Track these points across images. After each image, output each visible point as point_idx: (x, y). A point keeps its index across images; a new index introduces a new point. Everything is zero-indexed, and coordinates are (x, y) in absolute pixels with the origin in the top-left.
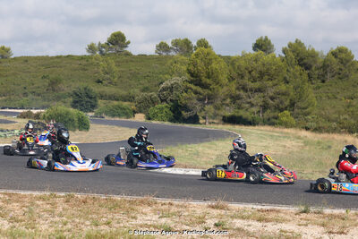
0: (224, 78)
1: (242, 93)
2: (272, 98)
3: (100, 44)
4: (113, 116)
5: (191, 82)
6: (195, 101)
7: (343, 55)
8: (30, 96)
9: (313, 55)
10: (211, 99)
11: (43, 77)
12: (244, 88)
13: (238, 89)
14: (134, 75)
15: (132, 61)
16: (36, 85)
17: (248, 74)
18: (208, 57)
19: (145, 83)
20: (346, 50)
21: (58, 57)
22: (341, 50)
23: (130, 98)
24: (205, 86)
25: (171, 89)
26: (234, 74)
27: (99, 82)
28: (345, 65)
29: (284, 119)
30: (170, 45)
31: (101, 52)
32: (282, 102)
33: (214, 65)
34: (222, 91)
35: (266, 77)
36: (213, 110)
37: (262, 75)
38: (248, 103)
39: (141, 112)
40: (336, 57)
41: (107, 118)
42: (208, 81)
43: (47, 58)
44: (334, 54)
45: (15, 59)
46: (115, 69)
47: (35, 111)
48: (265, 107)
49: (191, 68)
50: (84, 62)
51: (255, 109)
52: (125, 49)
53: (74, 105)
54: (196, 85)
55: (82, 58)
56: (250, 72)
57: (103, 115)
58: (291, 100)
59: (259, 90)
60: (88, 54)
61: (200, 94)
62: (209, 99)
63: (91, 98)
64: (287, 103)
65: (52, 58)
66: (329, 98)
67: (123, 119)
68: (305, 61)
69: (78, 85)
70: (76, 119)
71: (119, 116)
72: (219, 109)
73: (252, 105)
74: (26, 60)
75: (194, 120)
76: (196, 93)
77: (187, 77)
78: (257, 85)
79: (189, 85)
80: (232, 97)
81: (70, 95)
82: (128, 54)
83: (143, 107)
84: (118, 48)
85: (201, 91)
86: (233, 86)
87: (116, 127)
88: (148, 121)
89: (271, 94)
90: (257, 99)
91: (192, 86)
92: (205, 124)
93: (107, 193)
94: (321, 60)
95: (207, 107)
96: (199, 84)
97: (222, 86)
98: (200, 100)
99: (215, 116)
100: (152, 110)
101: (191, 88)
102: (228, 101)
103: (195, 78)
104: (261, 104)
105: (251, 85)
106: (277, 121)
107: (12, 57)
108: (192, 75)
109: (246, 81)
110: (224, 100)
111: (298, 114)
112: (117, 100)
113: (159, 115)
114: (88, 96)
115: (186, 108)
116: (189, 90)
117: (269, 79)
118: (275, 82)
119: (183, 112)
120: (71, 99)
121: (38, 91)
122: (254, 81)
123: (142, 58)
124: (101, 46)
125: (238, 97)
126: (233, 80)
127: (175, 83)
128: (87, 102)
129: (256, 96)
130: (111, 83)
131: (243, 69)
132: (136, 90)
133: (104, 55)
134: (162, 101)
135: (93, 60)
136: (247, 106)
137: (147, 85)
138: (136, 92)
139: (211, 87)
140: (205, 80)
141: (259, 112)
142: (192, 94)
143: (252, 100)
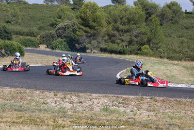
0: (104, 23)
1: (116, 32)
2: (136, 37)
5: (82, 24)
6: (84, 37)
7: (174, 8)
9: (155, 7)
12: (118, 30)
14: (32, 18)
15: (29, 8)
18: (94, 8)
20: (177, 4)
22: (173, 4)
24: (92, 28)
25: (64, 28)
26: (111, 20)
27: (8, 22)
28: (176, 14)
29: (145, 50)
32: (142, 40)
34: (103, 31)
35: (133, 22)
36: (96, 43)
37: (129, 21)
40: (170, 8)
42: (94, 24)
44: (169, 6)
46: (19, 13)
48: (130, 42)
49: (82, 15)
51: (124, 44)
54: (85, 26)
56: (121, 19)
58: (148, 38)
59: (127, 31)
62: (94, 36)
63: (8, 33)
64: (146, 40)
66: (166, 36)
68: (149, 11)
71: (29, 46)
73: (122, 41)
75: (83, 50)
77: (77, 21)
78: (126, 27)
79: (81, 26)
80: (108, 35)
82: (26, 3)
83: (47, 40)
85: (89, 31)
86: (110, 27)
87: (36, 55)
88: (54, 51)
89: (135, 34)
90: (126, 37)
91: (83, 28)
92: (90, 53)
94: (160, 10)
95: (93, 42)
96: (88, 26)
98: (88, 37)
100: (54, 43)
101: (82, 29)
102: (107, 37)
103: (85, 22)
104: (129, 40)
105: (122, 27)
106: (139, 52)
108: (83, 19)
109: (119, 24)
110: (104, 37)
111: (153, 47)
113: (60, 46)
114: (6, 32)
115: (77, 41)
116: (81, 30)
117: (133, 24)
118: (138, 25)
119: (77, 45)
122: (124, 24)
123: (36, 6)
125: (114, 36)
126: (110, 23)
127: (67, 25)
128: (5, 36)
129: (125, 35)
130: (16, 23)
131: (117, 16)
132: (34, 28)
133: (8, 3)
134: (58, 36)
135: (3, 7)
136: (119, 41)
137: (41, 25)
138: (35, 29)
139: (96, 28)
140: (92, 23)
141: (127, 46)
142: (83, 32)
143: (122, 37)
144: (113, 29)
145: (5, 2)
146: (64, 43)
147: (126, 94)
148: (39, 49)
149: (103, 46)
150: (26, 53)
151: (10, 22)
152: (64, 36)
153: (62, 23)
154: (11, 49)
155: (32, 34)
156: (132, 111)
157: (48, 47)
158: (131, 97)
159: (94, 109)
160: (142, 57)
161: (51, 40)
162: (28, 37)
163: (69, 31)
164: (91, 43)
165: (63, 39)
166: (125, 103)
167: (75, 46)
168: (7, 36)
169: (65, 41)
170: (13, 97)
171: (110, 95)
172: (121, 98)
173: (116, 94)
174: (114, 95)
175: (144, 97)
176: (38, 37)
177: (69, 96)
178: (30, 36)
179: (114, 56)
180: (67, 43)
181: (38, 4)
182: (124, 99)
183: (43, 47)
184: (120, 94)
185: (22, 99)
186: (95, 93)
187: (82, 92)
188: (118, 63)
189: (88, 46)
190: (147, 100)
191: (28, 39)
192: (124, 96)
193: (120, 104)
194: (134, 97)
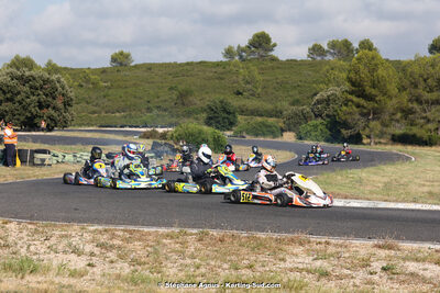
0: (393, 88)
1: (415, 105)
3: (239, 47)
4: (257, 135)
5: (351, 93)
6: (357, 117)
8: (155, 111)
10: (377, 113)
11: (171, 89)
12: (418, 100)
13: (410, 100)
14: (282, 85)
15: (278, 68)
16: (161, 98)
17: (422, 83)
18: (373, 62)
19: (295, 94)
21: (188, 64)
23: (277, 114)
24: (370, 98)
25: (327, 101)
26: (406, 82)
27: (239, 93)
30: (326, 48)
31: (241, 57)
33: (380, 71)
34: (391, 104)
36: (379, 127)
37: (439, 82)
38: (424, 118)
39: (290, 130)
41: (248, 138)
42: (374, 92)
43: (175, 65)
45: (136, 66)
46: (259, 78)
47: (160, 130)
49: (352, 75)
50: (220, 70)
51: (431, 126)
52: (271, 53)
53: (208, 122)
54: (359, 96)
55: (218, 64)
56: (425, 80)
57: (244, 134)
59: (437, 102)
60: (225, 60)
61: (363, 107)
62: (374, 114)
63: (229, 113)
65: (181, 65)
67: (268, 139)
69: (213, 98)
70: (211, 140)
71: (264, 135)
72: (387, 126)
73: (429, 121)
74: (149, 67)
75: (357, 139)
76: (358, 106)
77: (347, 86)
78: (434, 95)
79: (350, 97)
80: (403, 111)
81: (203, 110)
82: (274, 59)
83: (296, 124)
84: (262, 52)
85: (365, 104)
86: (405, 97)
88: (299, 142)
90: (433, 113)
91: (355, 99)
92: (370, 144)
93: (249, 229)
95: (372, 124)
96: (362, 95)
97: (390, 97)
98: (363, 115)
99: (382, 135)
100: (304, 127)
101: (352, 101)
102: (399, 115)
103: (358, 88)
105: (427, 96)
107: (132, 64)
108: (353, 84)
109: (420, 91)
110: (394, 114)
112: (261, 115)
113: (313, 134)
114: (225, 110)
115: (346, 125)
116: (350, 103)
119: (343, 131)
120: (205, 115)
121: (164, 105)
122: (431, 91)
123: (292, 63)
124: (241, 50)
125: (411, 111)
126: (405, 89)
127: (333, 94)
128: (224, 118)
129: (434, 109)
131: (417, 77)
132: (284, 103)
133: (244, 60)
134: (316, 116)
135: (232, 67)
136: (422, 121)
139: (377, 99)
140: (369, 90)
141: (437, 130)
142: (354, 108)
143: (428, 114)
145: (237, 58)
146: (320, 127)
148: (279, 140)
149: (399, 130)
151: (241, 94)
153: (323, 92)
157: (296, 136)
161: (302, 122)
163: (336, 107)
164: (369, 127)
167: (340, 132)
181: (295, 61)
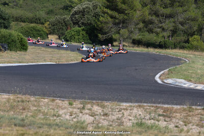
1: (154, 17)
2: (182, 24)
5: (107, 7)
6: (111, 25)
10: (125, 23)
12: (156, 14)
24: (121, 11)
27: (5, 4)
29: (195, 43)
32: (191, 28)
34: (136, 16)
35: (178, 4)
36: (127, 32)
37: (173, 2)
38: (160, 27)
42: (124, 7)
48: (174, 32)
51: (165, 34)
54: (112, 10)
58: (199, 25)
59: (170, 16)
62: (123, 23)
64: (195, 28)
71: (35, 37)
73: (163, 29)
75: (109, 41)
78: (168, 11)
79: (105, 10)
80: (144, 22)
83: (59, 29)
85: (117, 16)
86: (146, 11)
89: (181, 20)
90: (169, 24)
91: (109, 11)
95: (122, 31)
96: (115, 9)
98: (115, 24)
100: (68, 33)
101: (107, 13)
102: (141, 25)
104: (172, 28)
105: (163, 11)
106: (187, 45)
109: (158, 7)
110: (138, 24)
113: (77, 37)
114: (2, 17)
115: (101, 31)
116: (106, 15)
117: (179, 6)
118: (185, 8)
119: (100, 36)
122: (166, 7)
125: (151, 22)
126: (146, 5)
127: (87, 7)
129: (167, 21)
130: (16, 5)
132: (41, 12)
134: (74, 24)
136: (159, 30)
137: (51, 8)
138: (42, 14)
139: (126, 12)
140: (121, 6)
141: (169, 37)
142: (109, 18)
143: (163, 25)
144: (149, 14)
146: (84, 33)
147: (168, 104)
148: (47, 41)
149: (137, 36)
150: (29, 47)
151: (8, 4)
152: (83, 23)
153: (79, 6)
154: (10, 41)
155: (37, 21)
156: (176, 127)
157: (59, 38)
158: (175, 107)
159: (125, 124)
160: (191, 52)
161: (64, 28)
162: (32, 25)
163: (89, 16)
164: (119, 33)
165: (80, 27)
166: (167, 115)
167: (97, 36)
168: (4, 23)
169: (83, 30)
170: (12, 108)
171: (145, 104)
172: (162, 108)
173: (154, 103)
174: (152, 104)
175: (194, 107)
176: (46, 25)
177: (89, 106)
178: (35, 22)
179: (151, 50)
180: (87, 33)
182: (166, 110)
183: (53, 38)
184: (159, 103)
185: (24, 109)
186: (126, 102)
187: (107, 100)
188: (157, 60)
189: (115, 36)
190: (197, 112)
191: (33, 28)
192: (166, 106)
193: (160, 117)
194: (179, 107)
